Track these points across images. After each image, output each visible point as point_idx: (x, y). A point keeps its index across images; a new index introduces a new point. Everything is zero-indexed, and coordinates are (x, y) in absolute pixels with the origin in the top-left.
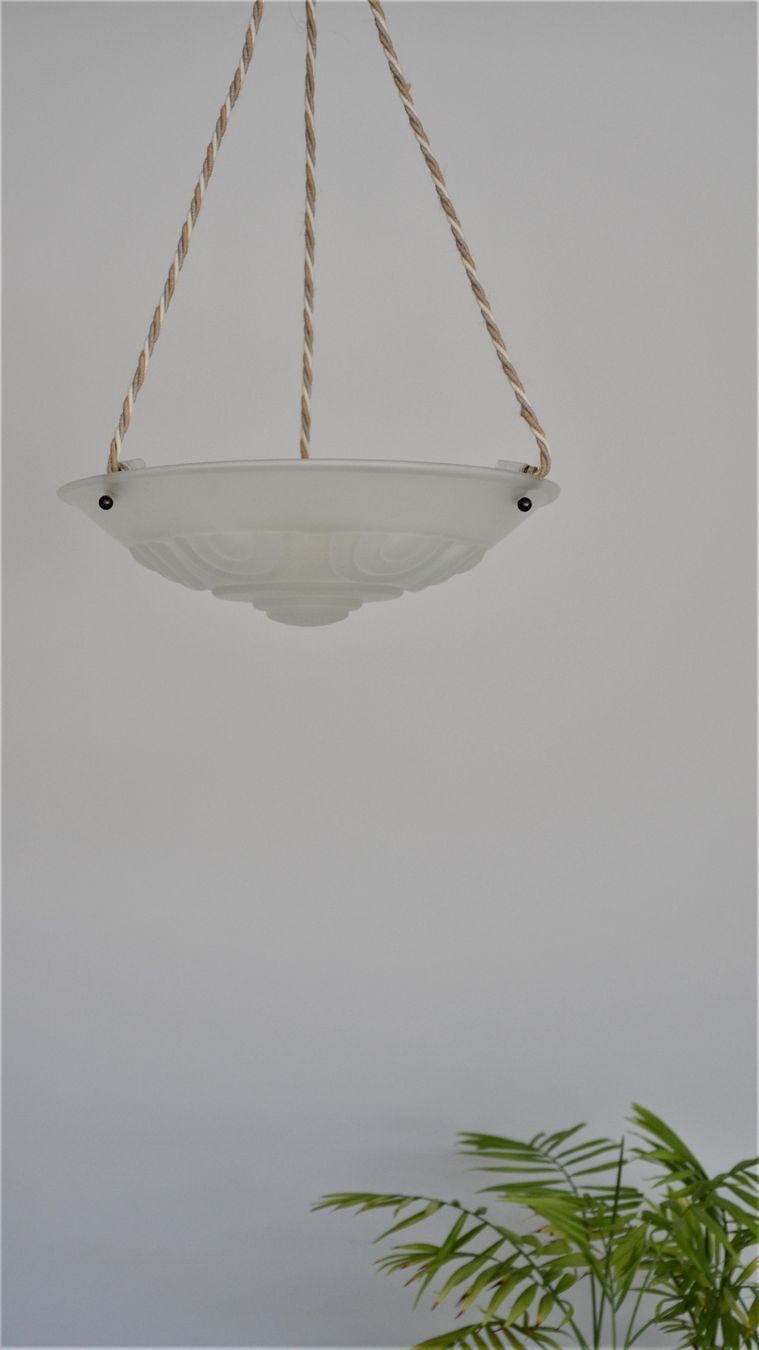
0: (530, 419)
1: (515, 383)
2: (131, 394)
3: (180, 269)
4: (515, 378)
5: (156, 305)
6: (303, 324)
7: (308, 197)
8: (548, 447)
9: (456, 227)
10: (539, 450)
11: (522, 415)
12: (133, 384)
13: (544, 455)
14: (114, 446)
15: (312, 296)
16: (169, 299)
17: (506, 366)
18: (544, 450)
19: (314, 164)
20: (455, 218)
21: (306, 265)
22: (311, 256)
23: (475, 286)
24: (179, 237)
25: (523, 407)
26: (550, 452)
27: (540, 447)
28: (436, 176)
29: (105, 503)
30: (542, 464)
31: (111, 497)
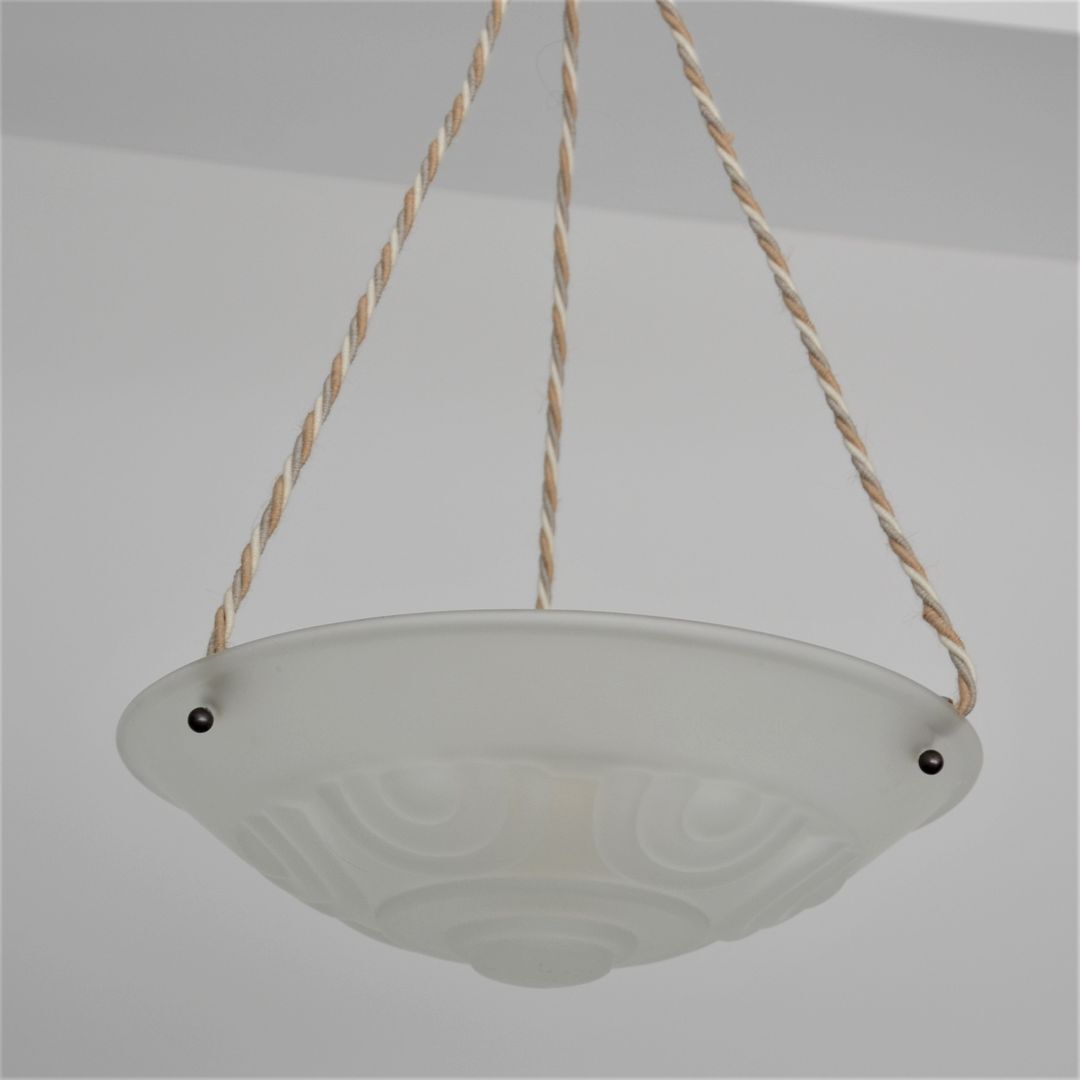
0: (939, 621)
1: (912, 566)
2: (256, 539)
3: (352, 361)
4: (910, 559)
5: (309, 409)
6: (538, 552)
7: (554, 354)
8: (971, 667)
9: (809, 332)
10: (954, 673)
11: (925, 617)
12: (262, 524)
13: (963, 679)
14: (221, 617)
15: (554, 509)
16: (332, 403)
17: (894, 541)
18: (965, 671)
19: (566, 305)
20: (806, 320)
21: (547, 459)
22: (556, 445)
23: (840, 419)
24: (353, 314)
25: (926, 603)
26: (975, 673)
27: (957, 667)
28: (775, 261)
29: (199, 722)
30: (961, 692)
31: (211, 709)
